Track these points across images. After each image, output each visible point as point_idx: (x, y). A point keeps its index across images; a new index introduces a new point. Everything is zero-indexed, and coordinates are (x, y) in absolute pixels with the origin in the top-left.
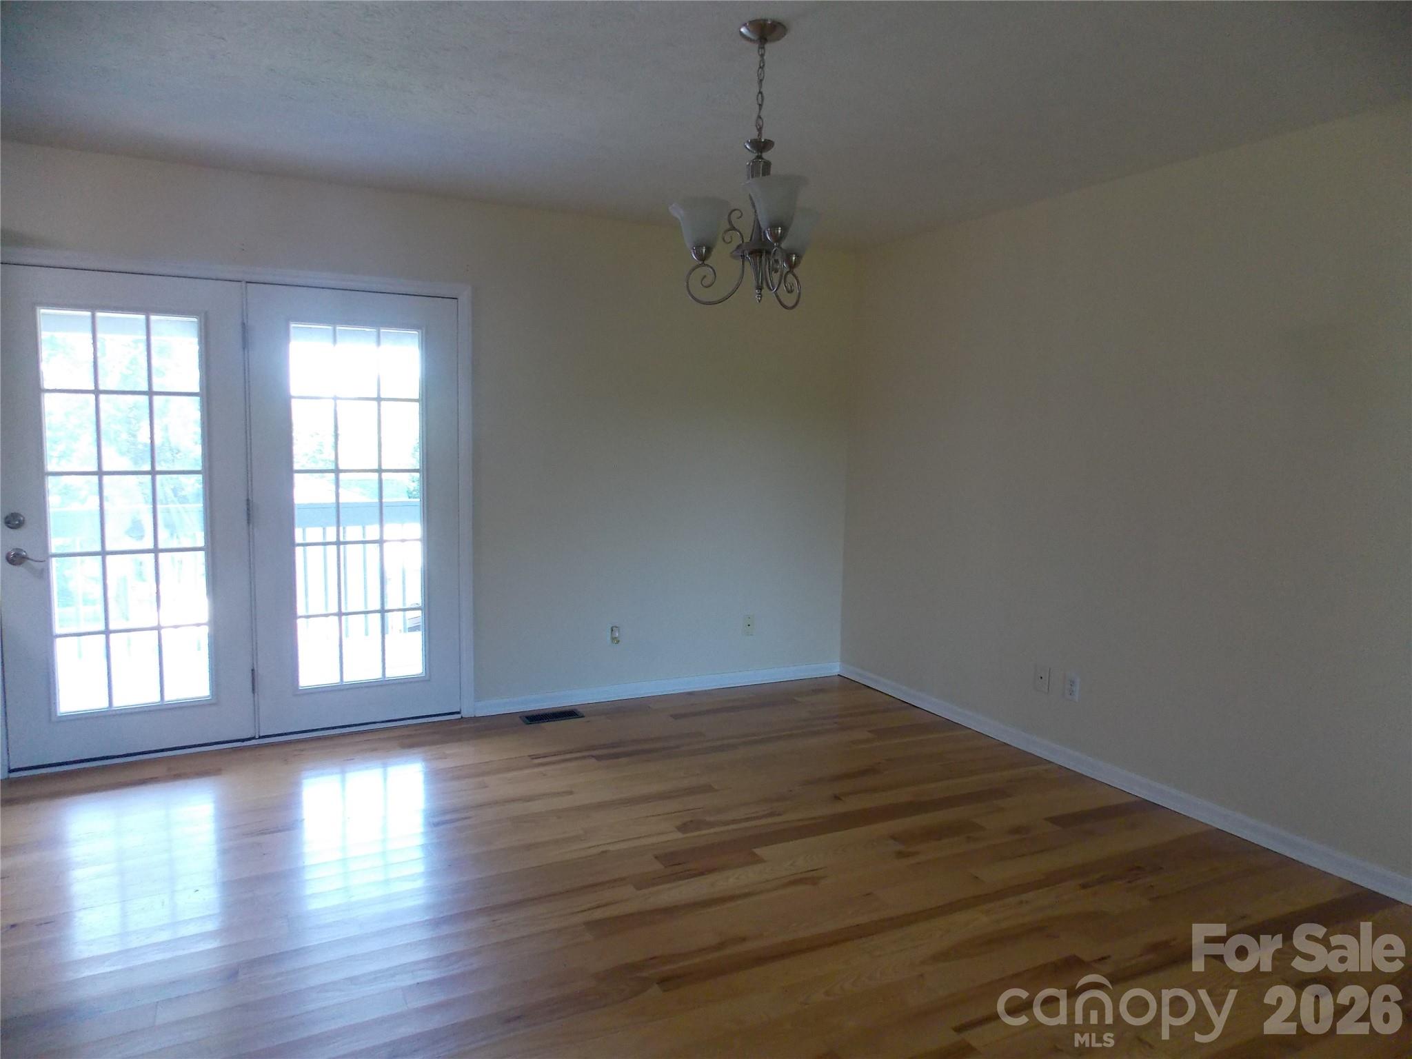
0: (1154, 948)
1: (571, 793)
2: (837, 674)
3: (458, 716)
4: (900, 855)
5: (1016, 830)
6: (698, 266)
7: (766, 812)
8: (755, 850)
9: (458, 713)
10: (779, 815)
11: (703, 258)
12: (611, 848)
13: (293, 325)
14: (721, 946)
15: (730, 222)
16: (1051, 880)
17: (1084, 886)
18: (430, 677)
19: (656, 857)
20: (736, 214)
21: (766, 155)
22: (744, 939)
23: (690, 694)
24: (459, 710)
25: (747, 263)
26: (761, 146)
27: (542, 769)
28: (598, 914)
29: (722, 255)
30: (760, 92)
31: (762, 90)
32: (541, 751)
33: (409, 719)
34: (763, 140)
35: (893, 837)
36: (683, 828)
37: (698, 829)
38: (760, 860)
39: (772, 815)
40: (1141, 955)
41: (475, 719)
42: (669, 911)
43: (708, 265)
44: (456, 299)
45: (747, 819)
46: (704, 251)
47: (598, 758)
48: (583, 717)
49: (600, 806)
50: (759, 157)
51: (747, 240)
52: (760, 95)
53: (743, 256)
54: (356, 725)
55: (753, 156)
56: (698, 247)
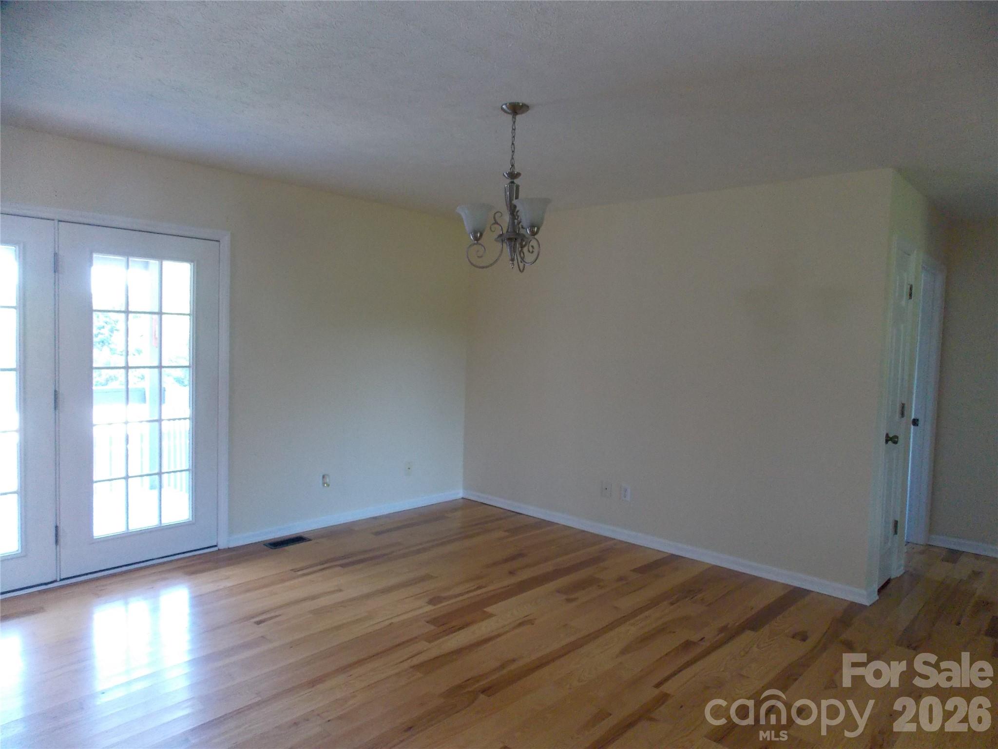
0: (723, 629)
1: (340, 590)
2: (461, 497)
3: (216, 549)
4: (569, 600)
5: (621, 579)
6: (474, 244)
7: (474, 587)
8: (485, 610)
9: (216, 546)
10: (484, 587)
11: (477, 239)
12: (393, 621)
13: (95, 255)
14: (503, 666)
15: (494, 218)
16: (653, 603)
17: (672, 604)
18: (196, 520)
19: (427, 622)
20: (498, 215)
21: (516, 181)
22: (514, 660)
23: (375, 518)
24: (215, 544)
25: (504, 244)
26: (513, 176)
27: (309, 577)
28: (416, 661)
29: (489, 238)
30: (513, 144)
31: (514, 142)
32: (298, 566)
33: (178, 554)
34: (516, 173)
35: (558, 591)
36: (431, 602)
37: (441, 602)
38: (491, 615)
39: (479, 588)
40: (718, 635)
41: (229, 550)
42: (459, 652)
43: (480, 244)
44: (219, 241)
45: (468, 592)
46: (479, 235)
47: (342, 566)
48: (310, 540)
49: (368, 596)
50: (512, 182)
51: (505, 231)
52: (513, 146)
53: (503, 241)
54: (143, 562)
55: (509, 181)
56: (475, 233)
